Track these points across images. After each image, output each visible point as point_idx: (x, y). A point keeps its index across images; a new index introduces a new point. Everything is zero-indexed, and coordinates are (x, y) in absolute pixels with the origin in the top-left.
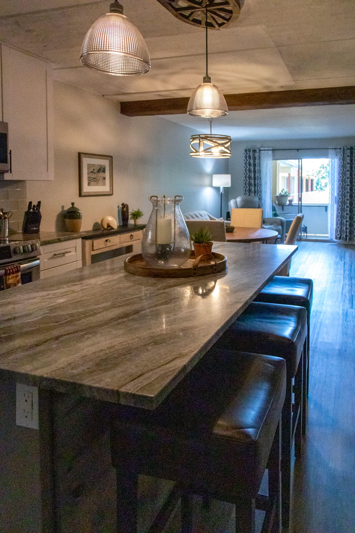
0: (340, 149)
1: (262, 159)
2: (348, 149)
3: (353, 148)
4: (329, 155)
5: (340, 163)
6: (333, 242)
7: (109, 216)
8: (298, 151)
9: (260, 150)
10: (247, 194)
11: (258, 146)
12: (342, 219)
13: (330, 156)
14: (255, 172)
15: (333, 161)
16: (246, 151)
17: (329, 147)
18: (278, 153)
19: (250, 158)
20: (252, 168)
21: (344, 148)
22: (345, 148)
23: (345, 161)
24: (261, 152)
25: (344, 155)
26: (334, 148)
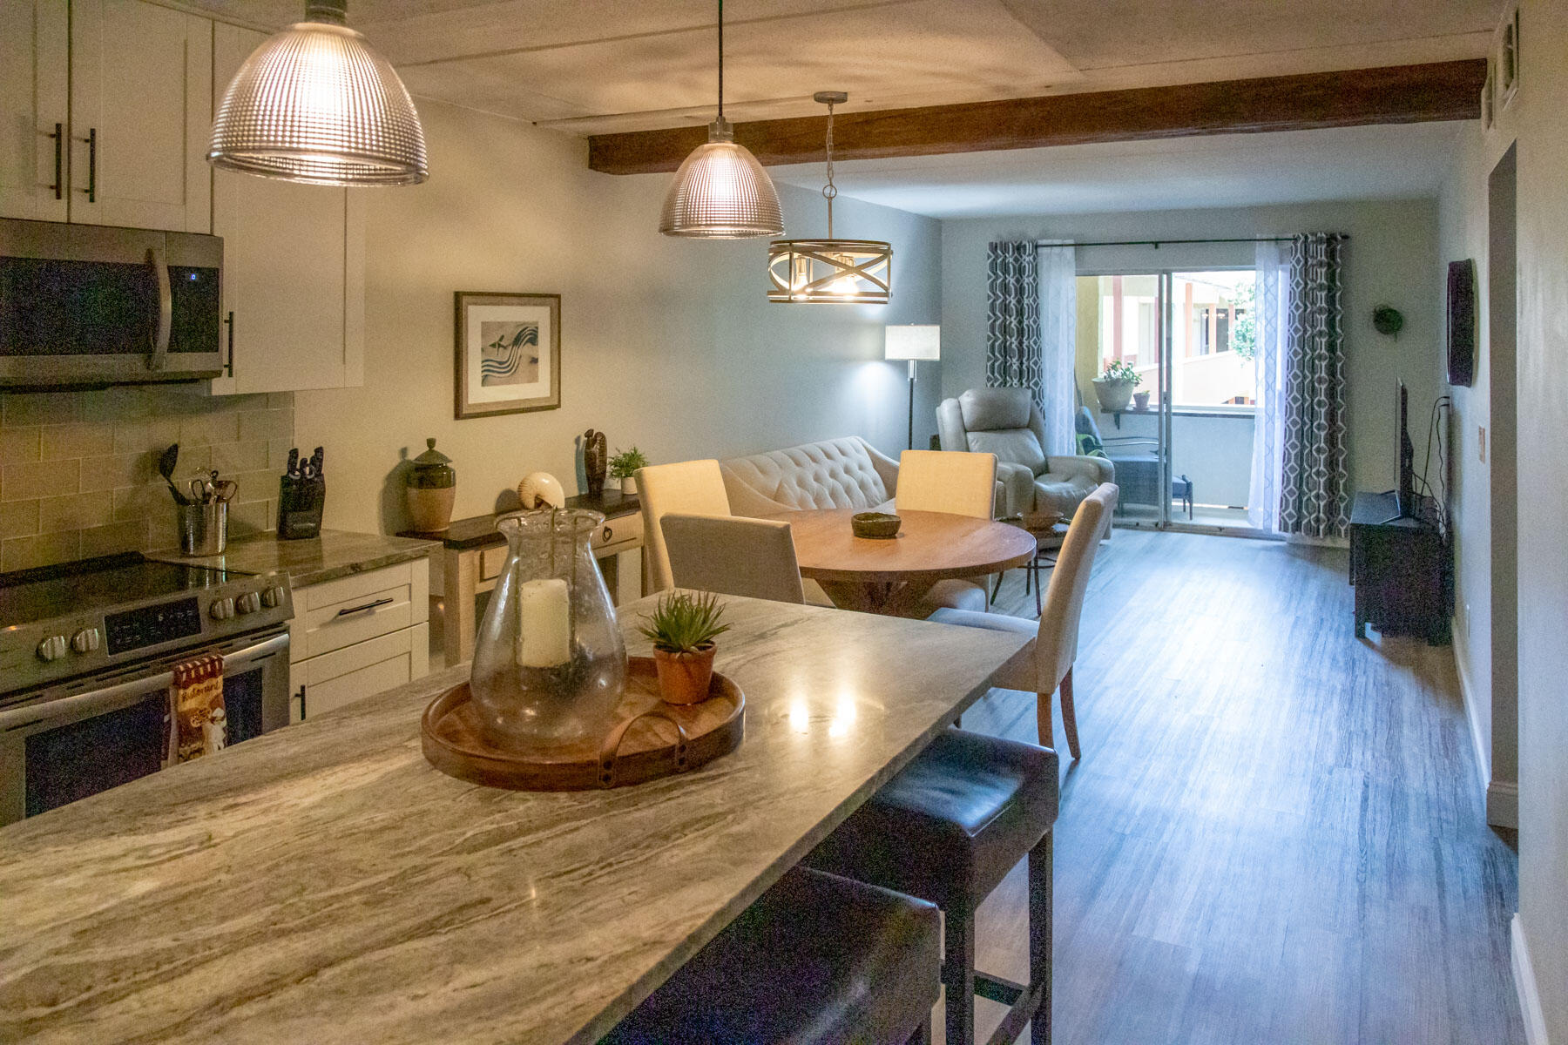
0: (1296, 240)
1: (1043, 272)
2: (1320, 241)
3: (1336, 239)
4: (1257, 261)
5: (1293, 285)
6: (1272, 540)
7: (542, 474)
8: (1156, 247)
9: (1036, 247)
10: (996, 380)
11: (1033, 232)
12: (1301, 466)
13: (1259, 262)
14: (1020, 313)
15: (1271, 280)
16: (994, 247)
17: (1258, 237)
18: (1092, 254)
19: (1006, 271)
20: (1012, 300)
21: (1306, 237)
22: (1310, 238)
23: (1312, 280)
24: (1040, 250)
25: (1306, 262)
26: (1273, 237)
